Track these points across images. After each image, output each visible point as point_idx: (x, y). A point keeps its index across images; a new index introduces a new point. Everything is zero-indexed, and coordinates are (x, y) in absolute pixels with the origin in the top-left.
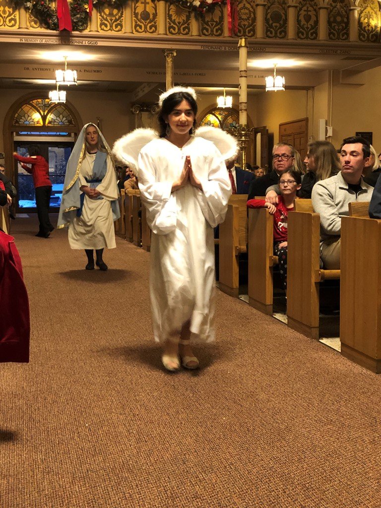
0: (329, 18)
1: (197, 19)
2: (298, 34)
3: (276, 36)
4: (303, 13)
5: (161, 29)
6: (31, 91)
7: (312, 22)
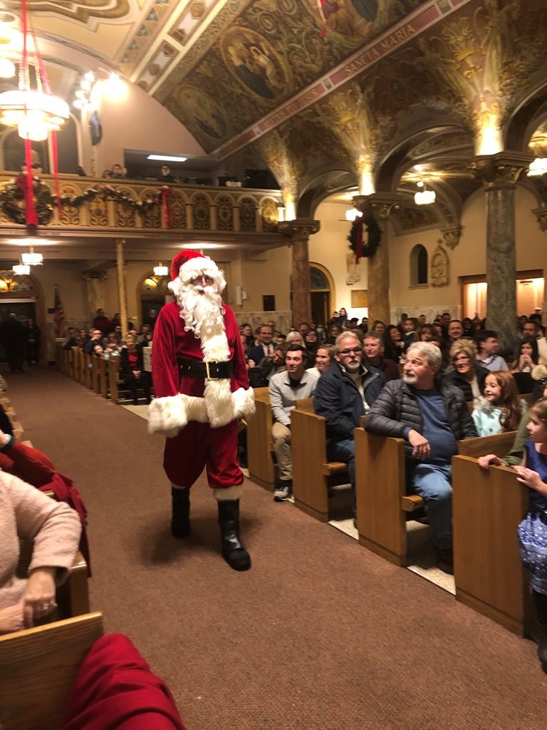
0: (241, 215)
1: (140, 215)
2: (219, 226)
3: (202, 228)
4: (221, 210)
5: (112, 222)
7: (228, 218)
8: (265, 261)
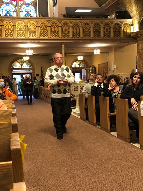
0: (114, 30)
2: (104, 36)
3: (97, 37)
4: (105, 29)
5: (60, 36)
6: (17, 57)
7: (108, 32)
8: (125, 51)
